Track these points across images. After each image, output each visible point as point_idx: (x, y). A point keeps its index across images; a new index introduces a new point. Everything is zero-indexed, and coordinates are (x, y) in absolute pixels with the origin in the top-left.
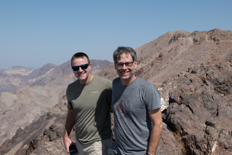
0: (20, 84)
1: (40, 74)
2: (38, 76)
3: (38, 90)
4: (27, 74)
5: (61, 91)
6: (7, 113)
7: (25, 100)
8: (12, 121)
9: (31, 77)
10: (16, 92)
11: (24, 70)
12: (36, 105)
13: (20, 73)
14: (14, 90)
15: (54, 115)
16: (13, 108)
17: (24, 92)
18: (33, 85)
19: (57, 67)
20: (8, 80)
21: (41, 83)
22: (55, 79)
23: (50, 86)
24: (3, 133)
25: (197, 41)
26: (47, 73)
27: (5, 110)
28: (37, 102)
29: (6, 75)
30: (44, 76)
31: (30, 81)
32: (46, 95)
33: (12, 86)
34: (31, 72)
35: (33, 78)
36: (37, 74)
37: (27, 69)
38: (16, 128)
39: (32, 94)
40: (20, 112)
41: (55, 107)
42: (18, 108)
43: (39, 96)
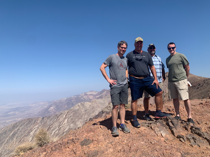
0: (93, 98)
1: (101, 94)
2: (100, 95)
3: (100, 100)
4: (96, 94)
5: (109, 100)
6: (87, 111)
7: (94, 105)
8: (89, 114)
9: (97, 95)
10: (91, 102)
11: (94, 92)
12: (99, 107)
13: (93, 93)
14: (90, 101)
15: (105, 112)
16: (89, 109)
17: (94, 102)
18: (98, 98)
19: (108, 90)
20: (88, 96)
21: (101, 97)
22: (107, 95)
23: (105, 98)
24: (86, 119)
26: (103, 93)
27: (86, 109)
28: (99, 106)
29: (87, 95)
30: (102, 94)
33: (90, 99)
34: (97, 93)
35: (98, 95)
36: (100, 94)
37: (96, 92)
38: (90, 117)
39: (97, 102)
40: (92, 110)
41: (105, 108)
42: (92, 108)
43: (100, 103)
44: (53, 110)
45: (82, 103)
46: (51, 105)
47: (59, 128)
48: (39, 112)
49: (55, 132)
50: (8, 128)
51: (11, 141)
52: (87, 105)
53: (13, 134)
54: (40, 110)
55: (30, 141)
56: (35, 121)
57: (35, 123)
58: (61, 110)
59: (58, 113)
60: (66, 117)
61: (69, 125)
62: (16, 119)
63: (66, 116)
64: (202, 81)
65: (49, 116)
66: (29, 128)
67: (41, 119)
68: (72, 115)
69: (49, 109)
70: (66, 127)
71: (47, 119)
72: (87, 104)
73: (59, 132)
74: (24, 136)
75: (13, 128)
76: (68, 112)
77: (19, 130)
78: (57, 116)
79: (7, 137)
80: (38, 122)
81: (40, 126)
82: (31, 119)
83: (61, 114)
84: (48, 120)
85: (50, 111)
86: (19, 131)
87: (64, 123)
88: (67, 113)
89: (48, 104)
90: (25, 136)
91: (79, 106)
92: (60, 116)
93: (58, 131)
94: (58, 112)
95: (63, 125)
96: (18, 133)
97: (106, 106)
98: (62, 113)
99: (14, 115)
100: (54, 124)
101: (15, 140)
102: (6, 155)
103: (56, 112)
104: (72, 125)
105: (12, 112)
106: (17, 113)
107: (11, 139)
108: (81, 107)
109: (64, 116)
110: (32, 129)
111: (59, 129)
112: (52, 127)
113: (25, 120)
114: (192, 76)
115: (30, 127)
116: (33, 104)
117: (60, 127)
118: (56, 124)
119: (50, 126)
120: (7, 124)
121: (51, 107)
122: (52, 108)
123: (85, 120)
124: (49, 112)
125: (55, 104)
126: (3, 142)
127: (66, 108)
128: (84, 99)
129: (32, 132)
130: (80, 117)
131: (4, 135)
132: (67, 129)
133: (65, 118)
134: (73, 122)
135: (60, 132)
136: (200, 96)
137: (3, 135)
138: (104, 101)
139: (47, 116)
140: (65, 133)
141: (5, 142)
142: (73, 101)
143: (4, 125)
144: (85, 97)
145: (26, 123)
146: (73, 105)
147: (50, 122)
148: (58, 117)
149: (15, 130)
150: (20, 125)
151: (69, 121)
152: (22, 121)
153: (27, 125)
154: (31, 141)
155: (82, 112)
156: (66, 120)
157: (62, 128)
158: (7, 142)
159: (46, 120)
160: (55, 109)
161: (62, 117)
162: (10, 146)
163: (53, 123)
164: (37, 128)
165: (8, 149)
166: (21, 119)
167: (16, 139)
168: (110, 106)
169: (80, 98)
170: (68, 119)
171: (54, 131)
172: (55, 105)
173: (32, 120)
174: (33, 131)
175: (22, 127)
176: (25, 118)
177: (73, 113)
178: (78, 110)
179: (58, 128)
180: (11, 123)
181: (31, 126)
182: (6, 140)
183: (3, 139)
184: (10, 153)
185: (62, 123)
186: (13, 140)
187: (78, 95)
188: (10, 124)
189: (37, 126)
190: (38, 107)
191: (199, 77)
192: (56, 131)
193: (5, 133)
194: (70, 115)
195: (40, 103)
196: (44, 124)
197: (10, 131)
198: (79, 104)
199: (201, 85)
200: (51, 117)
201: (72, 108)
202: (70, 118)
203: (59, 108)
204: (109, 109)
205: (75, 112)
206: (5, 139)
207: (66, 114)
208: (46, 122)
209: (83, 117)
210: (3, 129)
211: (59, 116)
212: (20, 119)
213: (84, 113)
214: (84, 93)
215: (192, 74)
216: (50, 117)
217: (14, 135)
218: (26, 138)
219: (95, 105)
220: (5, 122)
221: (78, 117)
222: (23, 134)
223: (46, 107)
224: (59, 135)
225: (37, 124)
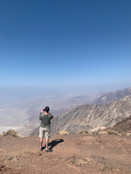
44: (105, 100)
46: (103, 96)
48: (94, 101)
49: (106, 118)
50: (73, 109)
51: (75, 119)
54: (94, 99)
55: (88, 121)
56: (91, 107)
58: (111, 101)
61: (117, 113)
62: (79, 104)
63: (115, 106)
66: (87, 112)
67: (95, 106)
68: (120, 105)
69: (102, 99)
70: (115, 115)
71: (99, 107)
73: (109, 118)
75: (77, 110)
77: (80, 112)
79: (73, 116)
80: (93, 108)
81: (94, 111)
82: (88, 105)
83: (111, 104)
84: (101, 107)
87: (113, 111)
88: (116, 103)
89: (100, 95)
91: (127, 98)
92: (110, 105)
93: (108, 117)
94: (109, 102)
95: (112, 113)
96: (80, 114)
99: (77, 101)
102: (72, 128)
103: (107, 102)
104: (120, 114)
105: (76, 99)
106: (79, 100)
107: (75, 117)
108: (129, 100)
109: (114, 106)
110: (89, 113)
111: (110, 116)
112: (103, 113)
116: (89, 94)
117: (110, 114)
118: (107, 112)
119: (102, 112)
121: (103, 97)
122: (104, 98)
124: (101, 101)
125: (106, 95)
127: (116, 99)
129: (88, 115)
130: (128, 108)
132: (116, 117)
133: (114, 108)
134: (121, 112)
137: (71, 114)
139: (100, 104)
140: (114, 120)
141: (72, 119)
142: (122, 93)
146: (122, 97)
147: (102, 109)
148: (108, 106)
149: (78, 112)
150: (81, 108)
151: (118, 110)
152: (82, 106)
153: (85, 109)
156: (115, 109)
157: (112, 116)
158: (73, 119)
161: (112, 106)
162: (75, 122)
163: (105, 110)
164: (92, 113)
165: (74, 124)
166: (81, 104)
167: (78, 118)
169: (129, 91)
170: (117, 108)
171: (105, 117)
175: (82, 110)
176: (84, 104)
177: (121, 104)
178: (126, 102)
179: (108, 115)
180: (75, 107)
183: (70, 117)
185: (111, 111)
187: (127, 89)
189: (92, 111)
190: (93, 96)
192: (107, 117)
193: (72, 112)
194: (119, 106)
195: (94, 94)
196: (97, 110)
197: (75, 112)
198: (128, 97)
200: (103, 106)
201: (121, 100)
202: (119, 108)
203: (110, 99)
205: (124, 103)
208: (99, 109)
210: (70, 110)
211: (109, 105)
217: (77, 115)
218: (85, 118)
220: (72, 106)
221: (127, 108)
222: (83, 116)
223: (99, 97)
224: (109, 120)
225: (92, 110)
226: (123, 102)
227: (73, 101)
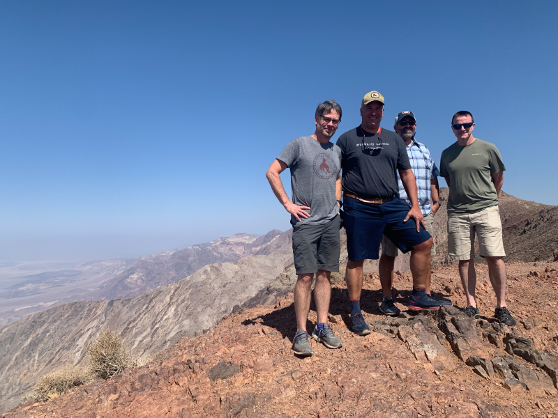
0: (244, 253)
1: (265, 242)
2: (262, 244)
3: (262, 259)
4: (251, 242)
5: (286, 260)
6: (228, 286)
7: (247, 271)
8: (233, 295)
9: (254, 244)
10: (237, 262)
11: (247, 237)
12: (259, 276)
13: (244, 241)
14: (235, 259)
15: (274, 290)
16: (234, 281)
17: (246, 262)
18: (257, 253)
19: (283, 233)
20: (230, 249)
21: (265, 252)
22: (280, 246)
23: (275, 255)
24: (223, 309)
25: (444, 199)
26: (272, 241)
27: (226, 282)
28: (260, 273)
29: (228, 244)
30: (268, 244)
31: (254, 249)
32: (270, 265)
33: (235, 255)
34: (255, 239)
35: (257, 246)
36: (262, 241)
37: (251, 236)
38: (234, 304)
39: (254, 264)
40: (241, 285)
41: (276, 280)
42: (239, 280)
43: (263, 266)
44: (139, 283)
45: (216, 265)
46: (132, 268)
47: (153, 330)
48: (101, 287)
49: (141, 341)
50: (18, 326)
51: (25, 361)
52: (227, 271)
53: (31, 343)
54: (103, 282)
55: (76, 361)
56: (90, 310)
57: (90, 315)
58: (158, 283)
59: (150, 290)
60: (173, 301)
61: (178, 322)
62: (41, 304)
63: (171, 299)
64: (534, 215)
65: (127, 298)
66: (74, 329)
67: (106, 305)
68: (187, 295)
69: (128, 280)
70: (171, 328)
71: (120, 306)
72: (229, 269)
73: (151, 340)
74: (61, 348)
75: (33, 327)
76: (178, 288)
77: (48, 331)
78: (149, 299)
79: (16, 350)
80: (99, 312)
81: (103, 323)
82: (78, 306)
83: (160, 292)
84: (125, 307)
85: (131, 283)
86: (48, 334)
87: (166, 317)
88: (176, 291)
89: (124, 267)
90: (63, 348)
91: (205, 272)
92: (157, 299)
93: (149, 339)
94: (151, 287)
95: (162, 323)
96: (45, 341)
97: (278, 275)
98: (162, 291)
99: (35, 292)
100: (139, 319)
101: (36, 358)
102: (12, 399)
103: (144, 289)
104: (186, 322)
105: (30, 286)
106: (42, 288)
107: (26, 355)
108: (213, 277)
109: (168, 299)
110: (82, 331)
111: (153, 334)
112: (133, 327)
113: (64, 306)
114: (510, 199)
115: (76, 324)
116: (85, 265)
117: (156, 327)
118: (146, 320)
119: (129, 324)
120: (15, 316)
121: (133, 273)
122: (135, 276)
123: (221, 311)
124: (126, 288)
125: (144, 265)
126: (5, 364)
127: (173, 278)
128: (219, 256)
129: (80, 340)
130: (208, 302)
131: (8, 345)
132: (173, 334)
133: (169, 304)
134: (189, 315)
135: (154, 340)
136: (528, 254)
137: (6, 345)
138: (273, 260)
139: (121, 297)
140: (168, 344)
141: (12, 363)
142: (190, 259)
143: (9, 319)
144: (222, 249)
145: (66, 316)
146: (190, 270)
147: (129, 315)
148: (151, 301)
149: (37, 332)
150: (50, 319)
151: (179, 313)
152: (55, 309)
153: (68, 319)
154: (78, 363)
155: (214, 289)
157: (160, 331)
158: (16, 364)
159: (118, 308)
160: (142, 279)
161: (162, 301)
162: (25, 375)
163: (138, 317)
164: (94, 329)
165: (18, 381)
166: (53, 303)
167: (39, 357)
168: (289, 274)
169: (210, 251)
170: (178, 306)
171: (139, 339)
172: (144, 270)
173: (82, 307)
174: (83, 336)
175: (56, 324)
176: (63, 303)
177: (190, 291)
178: (204, 283)
179: (149, 329)
180: (28, 315)
181: (80, 324)
182: (14, 358)
183: (4, 356)
184: (22, 391)
185: (160, 316)
186: (33, 359)
187: (205, 245)
188: (25, 316)
189: (95, 323)
190: (99, 273)
191: (527, 203)
192: (144, 338)
193: (12, 338)
194: (183, 297)
195: (103, 263)
196: (114, 317)
197: (24, 336)
198: (208, 267)
199: (533, 225)
200: (134, 301)
201: (188, 278)
202: (183, 304)
203: (154, 277)
204: (285, 282)
205: (197, 289)
206: (11, 354)
207: (171, 294)
208: (119, 313)
209: (217, 301)
210: (5, 330)
211: (153, 298)
212: (50, 304)
213: (219, 291)
214: (221, 238)
215: (508, 196)
216: (130, 300)
217: (34, 345)
218: (65, 353)
219: (249, 271)
220: (12, 312)
221: (205, 303)
222: (57, 345)
223: (118, 273)
224: (153, 348)
225: (96, 318)
226: (195, 286)
227: (17, 294)
